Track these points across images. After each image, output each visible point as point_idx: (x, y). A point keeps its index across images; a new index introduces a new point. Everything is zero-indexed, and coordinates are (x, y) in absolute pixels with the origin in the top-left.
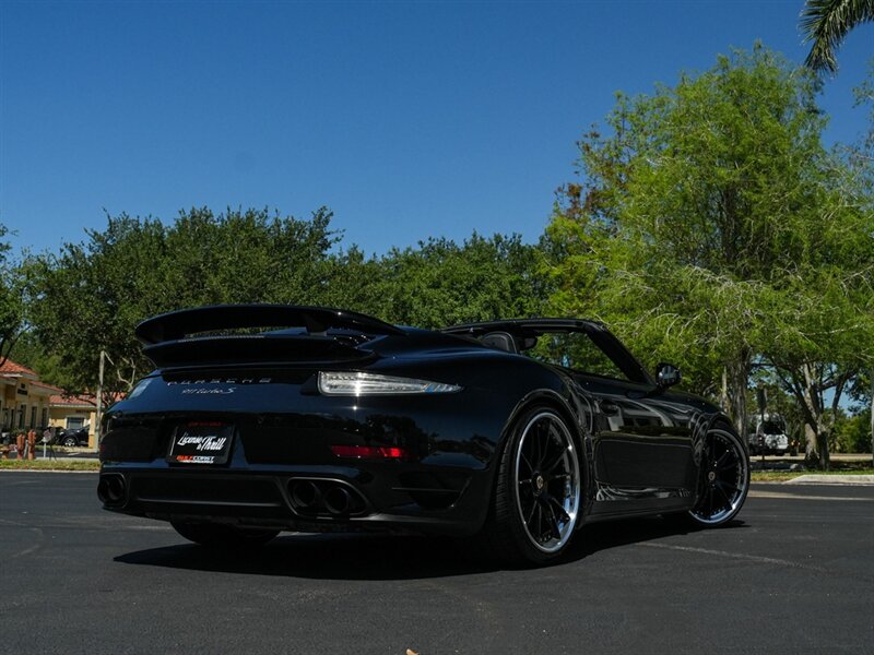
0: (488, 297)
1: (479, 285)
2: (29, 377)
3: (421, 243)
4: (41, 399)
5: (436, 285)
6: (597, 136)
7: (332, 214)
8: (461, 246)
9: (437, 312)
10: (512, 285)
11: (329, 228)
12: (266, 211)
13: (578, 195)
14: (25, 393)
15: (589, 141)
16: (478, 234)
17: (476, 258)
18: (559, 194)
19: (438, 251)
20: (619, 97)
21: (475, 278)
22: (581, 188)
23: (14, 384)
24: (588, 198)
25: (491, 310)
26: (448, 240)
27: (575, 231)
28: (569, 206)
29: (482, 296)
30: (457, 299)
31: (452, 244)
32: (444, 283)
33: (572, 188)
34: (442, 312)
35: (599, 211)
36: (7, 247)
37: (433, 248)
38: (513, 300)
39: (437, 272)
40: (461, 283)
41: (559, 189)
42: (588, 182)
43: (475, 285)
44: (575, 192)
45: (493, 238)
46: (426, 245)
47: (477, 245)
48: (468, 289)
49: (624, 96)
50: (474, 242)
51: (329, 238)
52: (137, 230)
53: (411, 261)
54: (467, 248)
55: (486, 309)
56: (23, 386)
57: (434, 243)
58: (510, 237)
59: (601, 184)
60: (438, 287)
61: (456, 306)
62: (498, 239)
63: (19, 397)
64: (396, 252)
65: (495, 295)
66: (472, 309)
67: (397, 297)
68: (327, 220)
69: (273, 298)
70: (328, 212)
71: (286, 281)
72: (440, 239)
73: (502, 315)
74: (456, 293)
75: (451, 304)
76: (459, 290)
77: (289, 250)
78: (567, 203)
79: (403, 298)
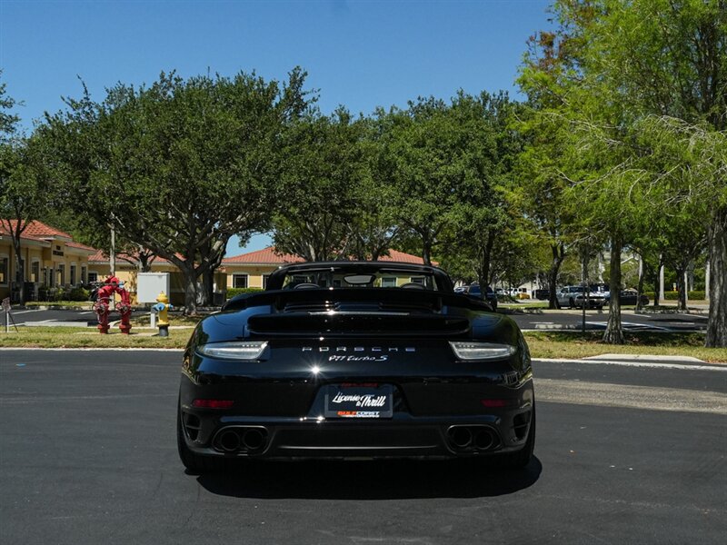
0: (472, 155)
1: (462, 144)
2: (62, 239)
3: (410, 103)
4: (80, 259)
5: (420, 144)
7: (306, 74)
8: (449, 104)
9: (421, 171)
10: (499, 142)
11: (303, 89)
13: (551, 44)
14: (61, 254)
16: (465, 92)
17: (460, 116)
18: (531, 43)
19: (427, 110)
21: (459, 136)
22: (554, 36)
23: (49, 246)
24: (560, 47)
25: (475, 168)
26: (437, 99)
27: (545, 83)
28: (543, 56)
29: (467, 155)
30: (442, 158)
31: (441, 103)
32: (428, 142)
33: (544, 37)
34: (426, 171)
35: (574, 61)
36: (16, 119)
37: (423, 108)
38: (500, 157)
39: (422, 131)
40: (446, 141)
41: (531, 39)
42: (559, 29)
43: (459, 144)
44: (547, 41)
45: (479, 96)
46: (416, 104)
47: (463, 103)
48: (453, 147)
50: (461, 100)
51: (305, 99)
52: (132, 98)
53: (398, 121)
54: (454, 107)
55: (469, 167)
56: (58, 248)
57: (423, 103)
58: (498, 94)
59: (573, 29)
60: (423, 146)
61: (442, 165)
62: (486, 98)
63: (55, 258)
64: (380, 112)
65: (479, 153)
66: (456, 167)
67: (381, 157)
68: (301, 80)
69: (244, 161)
70: (302, 72)
71: (255, 143)
72: (428, 98)
73: (486, 172)
74: (441, 151)
75: (436, 163)
76: (444, 149)
77: (259, 111)
78: (540, 53)
79: (388, 158)
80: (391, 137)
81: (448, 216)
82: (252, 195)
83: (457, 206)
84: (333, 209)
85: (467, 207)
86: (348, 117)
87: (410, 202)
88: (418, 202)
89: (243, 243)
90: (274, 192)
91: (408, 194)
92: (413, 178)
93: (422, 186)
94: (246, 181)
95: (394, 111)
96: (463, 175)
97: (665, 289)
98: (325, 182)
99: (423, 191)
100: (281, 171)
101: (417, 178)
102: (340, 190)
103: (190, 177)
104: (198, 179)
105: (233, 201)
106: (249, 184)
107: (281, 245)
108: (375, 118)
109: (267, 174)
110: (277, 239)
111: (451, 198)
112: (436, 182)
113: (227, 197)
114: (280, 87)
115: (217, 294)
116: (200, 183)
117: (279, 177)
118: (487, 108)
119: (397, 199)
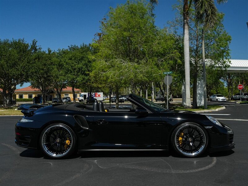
1: (82, 59)
3: (69, 46)
5: (71, 59)
6: (105, 19)
7: (37, 41)
8: (79, 47)
11: (36, 45)
12: (23, 39)
13: (100, 36)
15: (103, 21)
16: (85, 44)
18: (95, 36)
19: (74, 49)
20: (111, 8)
21: (81, 57)
22: (101, 34)
25: (85, 66)
26: (76, 46)
29: (83, 62)
30: (76, 63)
32: (73, 58)
33: (99, 34)
34: (72, 67)
39: (71, 55)
40: (77, 58)
41: (95, 34)
43: (81, 59)
45: (88, 45)
46: (70, 47)
48: (79, 60)
49: (112, 8)
50: (83, 46)
53: (64, 52)
55: (84, 65)
57: (72, 47)
61: (76, 65)
64: (59, 50)
65: (87, 61)
66: (80, 66)
67: (59, 63)
68: (36, 43)
69: (20, 66)
70: (36, 41)
71: (23, 61)
72: (74, 45)
73: (88, 67)
74: (76, 61)
75: (75, 64)
76: (77, 60)
77: (23, 52)
78: (98, 38)
79: (61, 63)
80: (62, 57)
81: (78, 79)
82: (22, 75)
83: (80, 76)
84: (45, 78)
85: (83, 76)
86: (51, 51)
87: (67, 75)
88: (70, 75)
89: (21, 86)
90: (28, 74)
91: (66, 73)
92: (68, 69)
93: (71, 71)
94: (20, 71)
95: (63, 50)
96: (82, 68)
97: (148, 96)
98: (42, 71)
99: (71, 72)
100: (30, 68)
101: (69, 69)
102: (46, 73)
103: (4, 70)
104: (7, 71)
105: (16, 77)
106: (21, 72)
107: (33, 86)
108: (58, 52)
109: (26, 69)
110: (32, 84)
111: (79, 74)
112: (75, 69)
113: (15, 76)
114: (30, 45)
115: (13, 101)
116: (7, 72)
117: (29, 70)
118: (91, 48)
119: (64, 74)
